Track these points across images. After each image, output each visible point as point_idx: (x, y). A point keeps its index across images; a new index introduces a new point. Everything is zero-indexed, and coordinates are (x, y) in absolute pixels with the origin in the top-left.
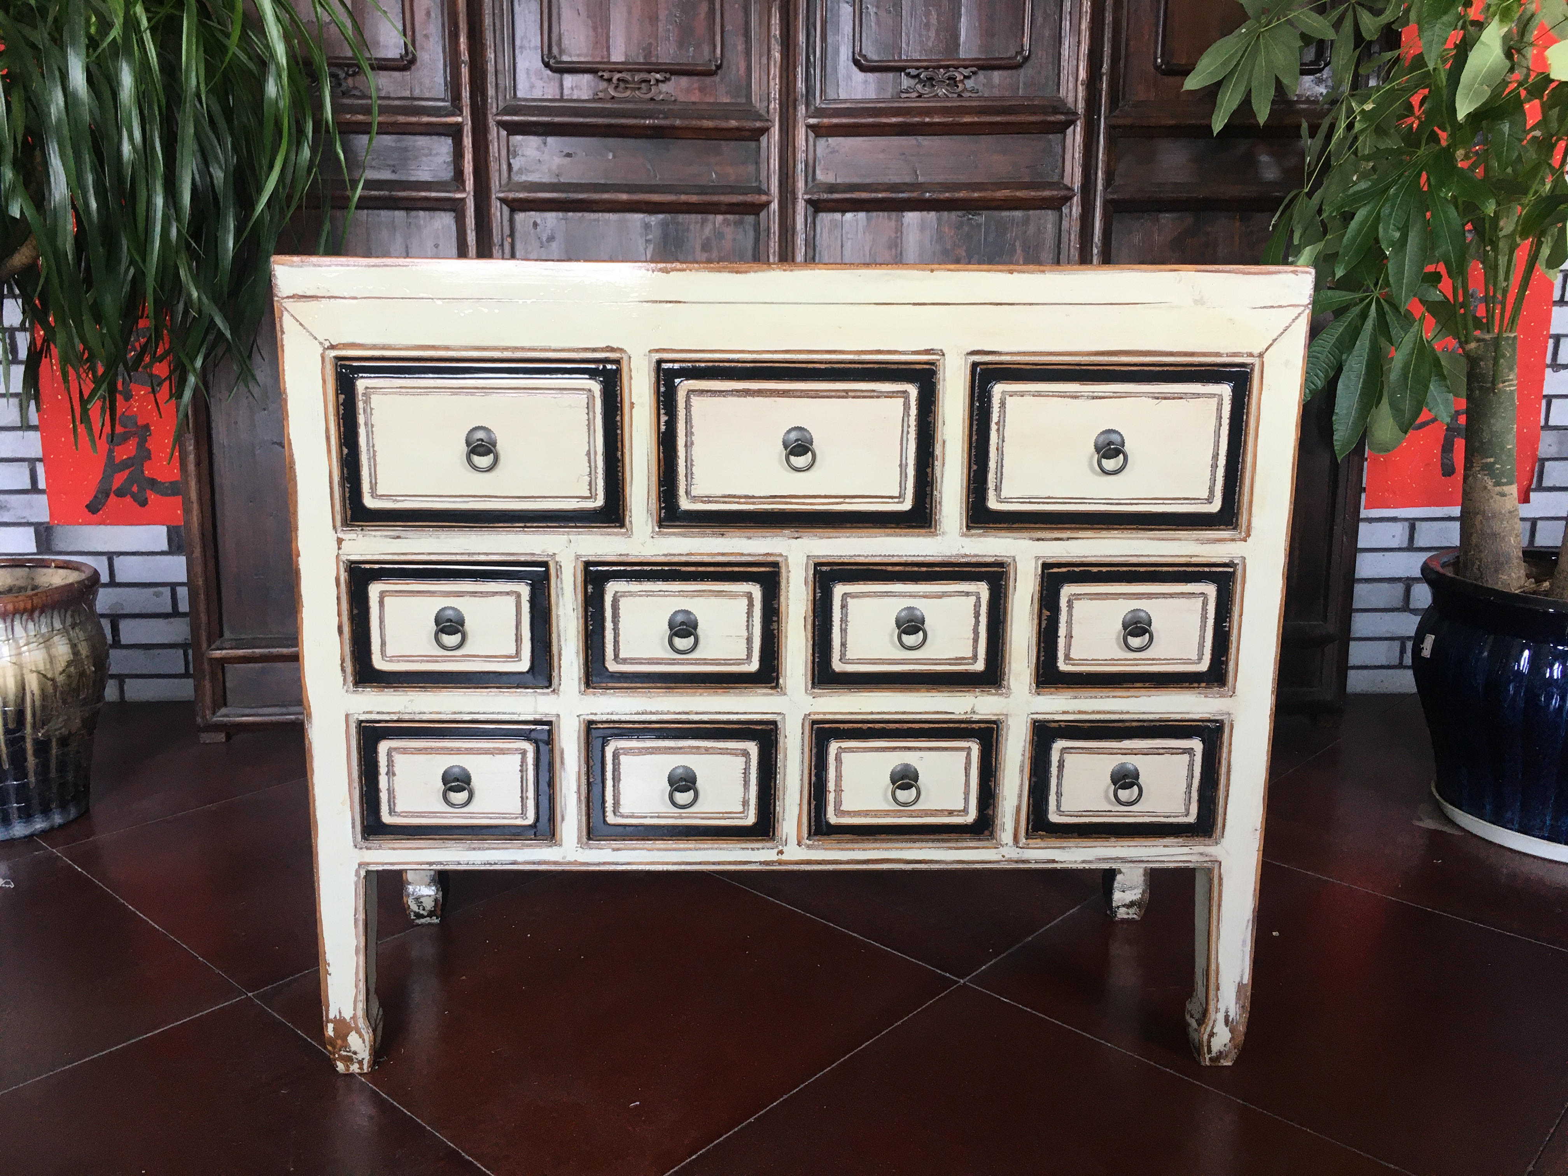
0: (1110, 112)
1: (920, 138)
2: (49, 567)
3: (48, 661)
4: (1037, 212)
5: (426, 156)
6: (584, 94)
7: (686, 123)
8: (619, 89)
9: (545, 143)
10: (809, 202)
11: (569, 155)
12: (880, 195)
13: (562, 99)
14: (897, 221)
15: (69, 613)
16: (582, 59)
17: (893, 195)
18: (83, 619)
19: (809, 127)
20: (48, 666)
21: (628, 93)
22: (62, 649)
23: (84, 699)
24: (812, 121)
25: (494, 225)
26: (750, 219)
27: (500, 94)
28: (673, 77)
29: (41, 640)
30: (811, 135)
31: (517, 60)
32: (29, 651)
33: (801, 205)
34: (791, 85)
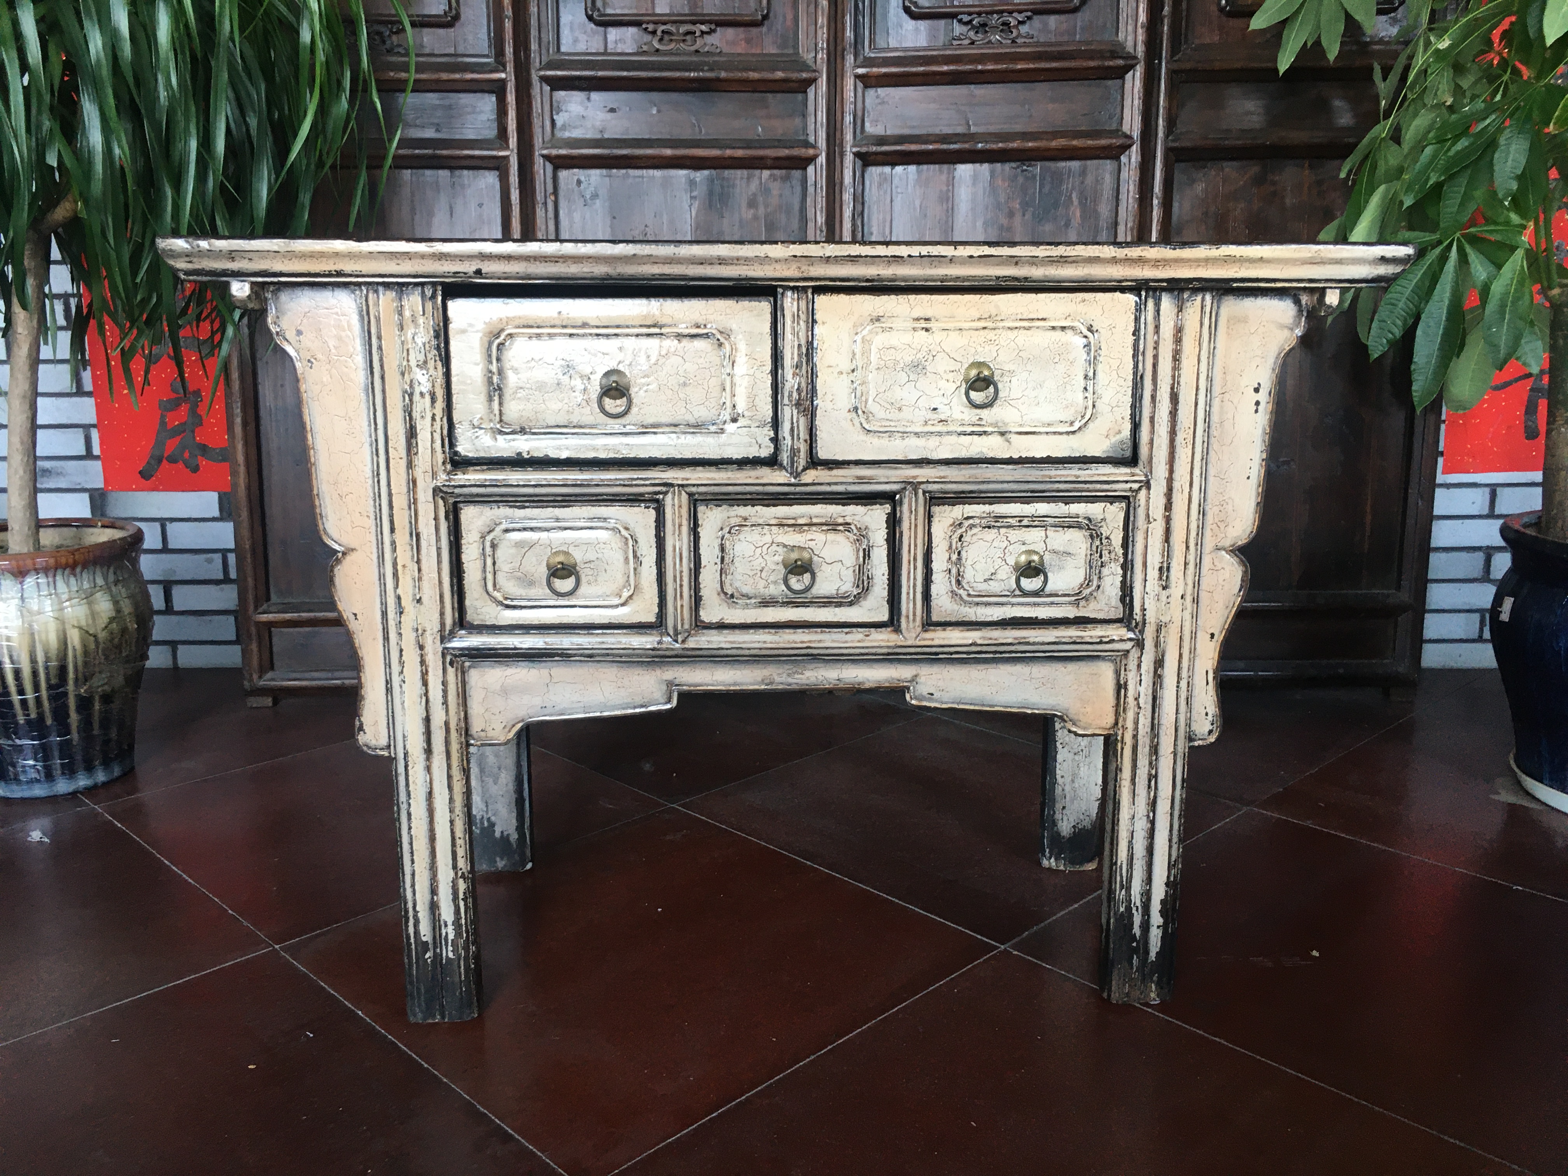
0: (1172, 56)
1: (972, 86)
2: (95, 526)
3: (90, 617)
4: (1095, 162)
5: (469, 113)
6: (629, 47)
7: (731, 75)
8: (664, 42)
9: (589, 99)
10: (857, 155)
11: (612, 110)
12: (931, 147)
13: (605, 53)
14: (949, 173)
15: (111, 570)
16: (626, 11)
17: (945, 147)
18: (126, 576)
19: (858, 77)
20: (90, 622)
21: (672, 46)
22: (104, 606)
23: (127, 656)
24: (861, 71)
25: (537, 182)
26: (797, 174)
27: (543, 47)
28: (718, 29)
29: (83, 596)
30: (860, 85)
31: (561, 14)
32: (72, 606)
33: (849, 159)
34: (839, 34)
